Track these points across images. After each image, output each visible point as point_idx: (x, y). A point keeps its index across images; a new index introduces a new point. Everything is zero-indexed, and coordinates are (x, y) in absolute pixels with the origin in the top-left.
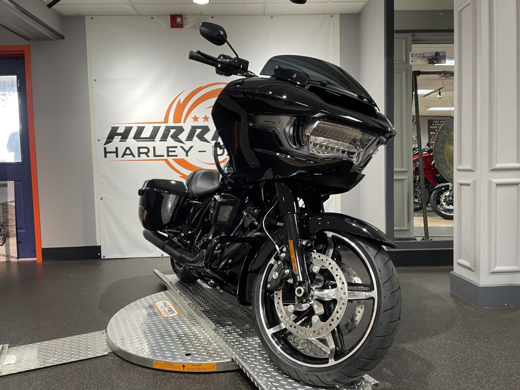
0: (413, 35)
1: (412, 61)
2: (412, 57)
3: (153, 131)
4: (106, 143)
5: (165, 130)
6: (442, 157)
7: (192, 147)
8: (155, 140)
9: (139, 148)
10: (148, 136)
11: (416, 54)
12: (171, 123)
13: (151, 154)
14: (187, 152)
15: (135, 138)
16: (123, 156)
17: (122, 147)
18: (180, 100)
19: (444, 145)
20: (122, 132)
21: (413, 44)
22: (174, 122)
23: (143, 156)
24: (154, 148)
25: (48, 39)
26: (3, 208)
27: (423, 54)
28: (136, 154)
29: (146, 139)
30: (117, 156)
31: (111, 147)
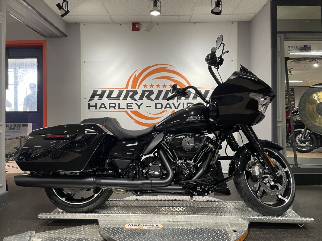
0: (285, 35)
1: (289, 51)
2: (289, 48)
3: (118, 94)
4: (90, 100)
5: (126, 93)
6: (304, 112)
7: (142, 103)
8: (120, 99)
9: (110, 104)
10: (115, 96)
11: (292, 46)
12: (130, 89)
13: (117, 107)
14: (139, 107)
15: (107, 97)
16: (99, 109)
17: (99, 103)
18: (136, 74)
19: (306, 105)
20: (100, 93)
21: (285, 40)
22: (132, 88)
23: (112, 109)
24: (119, 104)
25: (58, 37)
26: (24, 140)
27: (296, 46)
28: (108, 107)
29: (114, 98)
30: (96, 109)
31: (92, 103)
